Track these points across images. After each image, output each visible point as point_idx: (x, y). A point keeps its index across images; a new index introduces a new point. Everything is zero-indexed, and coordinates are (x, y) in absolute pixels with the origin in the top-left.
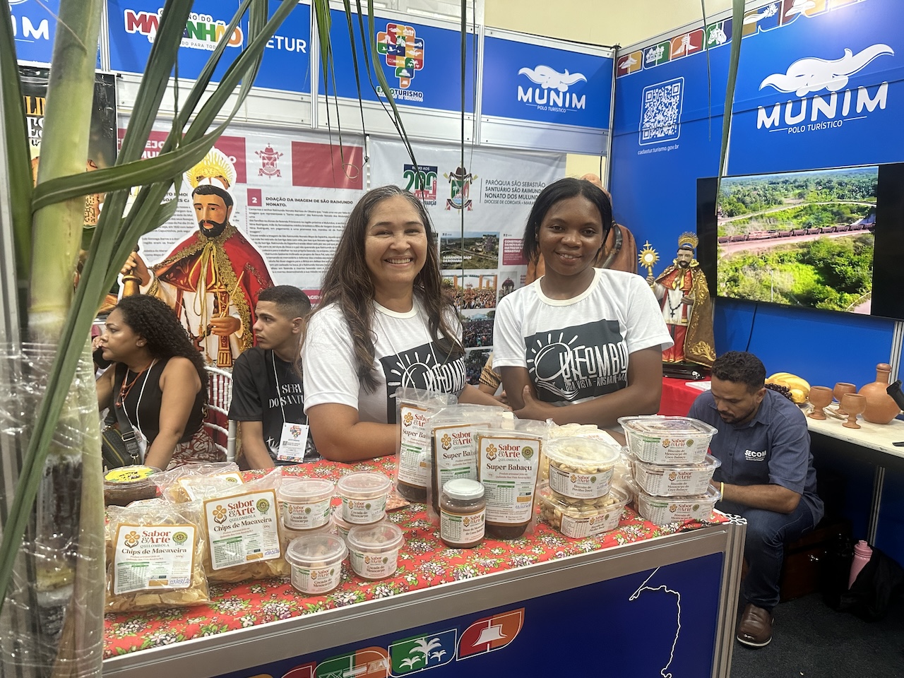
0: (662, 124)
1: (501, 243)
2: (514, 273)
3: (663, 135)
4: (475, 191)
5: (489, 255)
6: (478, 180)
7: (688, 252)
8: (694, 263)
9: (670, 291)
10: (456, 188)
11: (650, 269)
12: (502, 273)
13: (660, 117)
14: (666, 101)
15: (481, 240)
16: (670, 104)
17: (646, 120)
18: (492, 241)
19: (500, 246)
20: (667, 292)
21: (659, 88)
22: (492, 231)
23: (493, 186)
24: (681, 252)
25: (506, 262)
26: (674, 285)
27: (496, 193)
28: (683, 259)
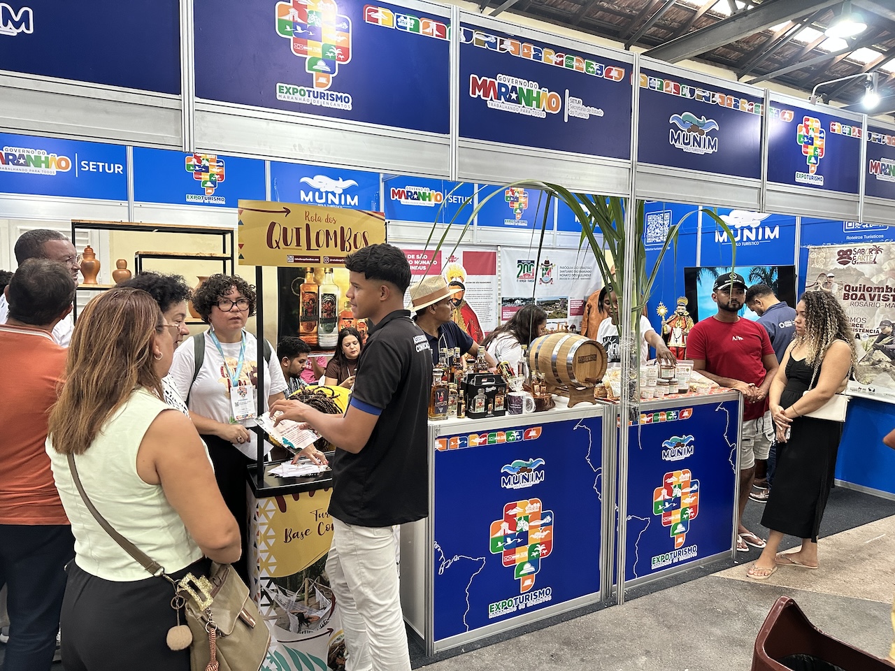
0: (659, 235)
1: (569, 302)
2: (575, 320)
3: (660, 241)
4: (554, 273)
5: (563, 310)
6: (556, 266)
7: (683, 307)
8: (686, 313)
9: (674, 329)
10: (544, 272)
11: (663, 317)
12: (570, 321)
13: (657, 230)
14: (662, 222)
15: (558, 301)
16: (664, 224)
17: (649, 231)
18: (564, 302)
19: (569, 305)
20: (672, 329)
21: (657, 214)
22: (564, 296)
23: (564, 270)
24: (679, 307)
25: (572, 314)
26: (676, 325)
27: (566, 273)
28: (681, 311)
